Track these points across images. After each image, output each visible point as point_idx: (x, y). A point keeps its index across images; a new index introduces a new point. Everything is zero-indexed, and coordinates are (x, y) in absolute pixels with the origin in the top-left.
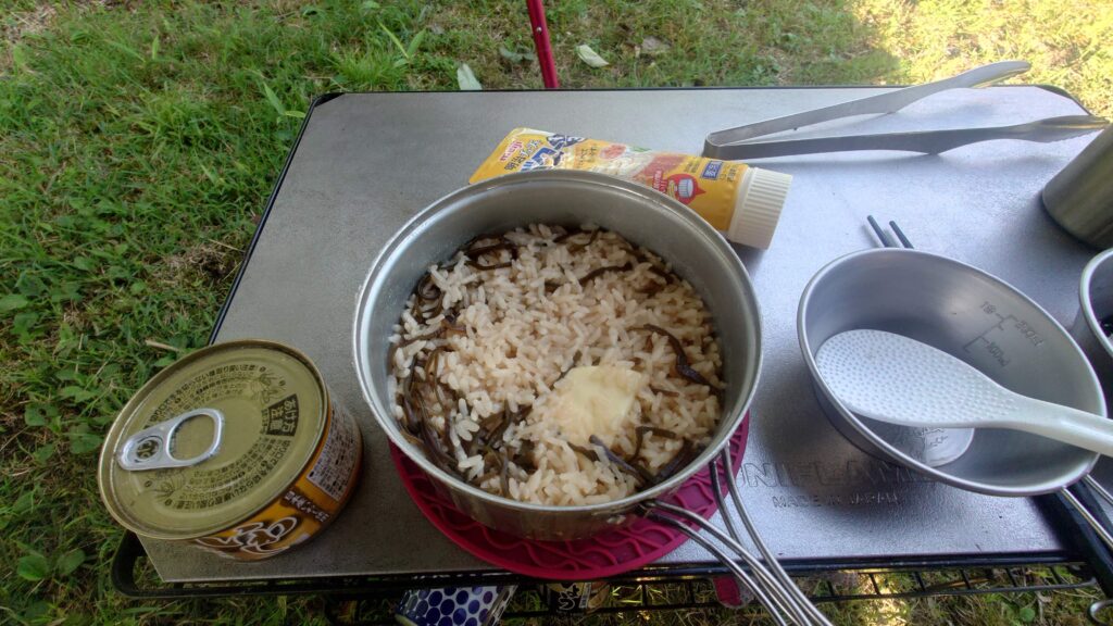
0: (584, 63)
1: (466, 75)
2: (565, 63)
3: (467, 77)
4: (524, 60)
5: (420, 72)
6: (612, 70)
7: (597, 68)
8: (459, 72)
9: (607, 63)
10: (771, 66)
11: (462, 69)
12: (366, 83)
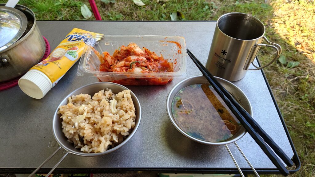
0: (135, 5)
1: (85, 9)
2: (128, 4)
3: (85, 10)
4: (111, 3)
5: (68, 7)
6: (146, 7)
7: (140, 6)
8: (82, 8)
9: (144, 5)
10: (212, 6)
11: (83, 7)
12: (45, 11)
